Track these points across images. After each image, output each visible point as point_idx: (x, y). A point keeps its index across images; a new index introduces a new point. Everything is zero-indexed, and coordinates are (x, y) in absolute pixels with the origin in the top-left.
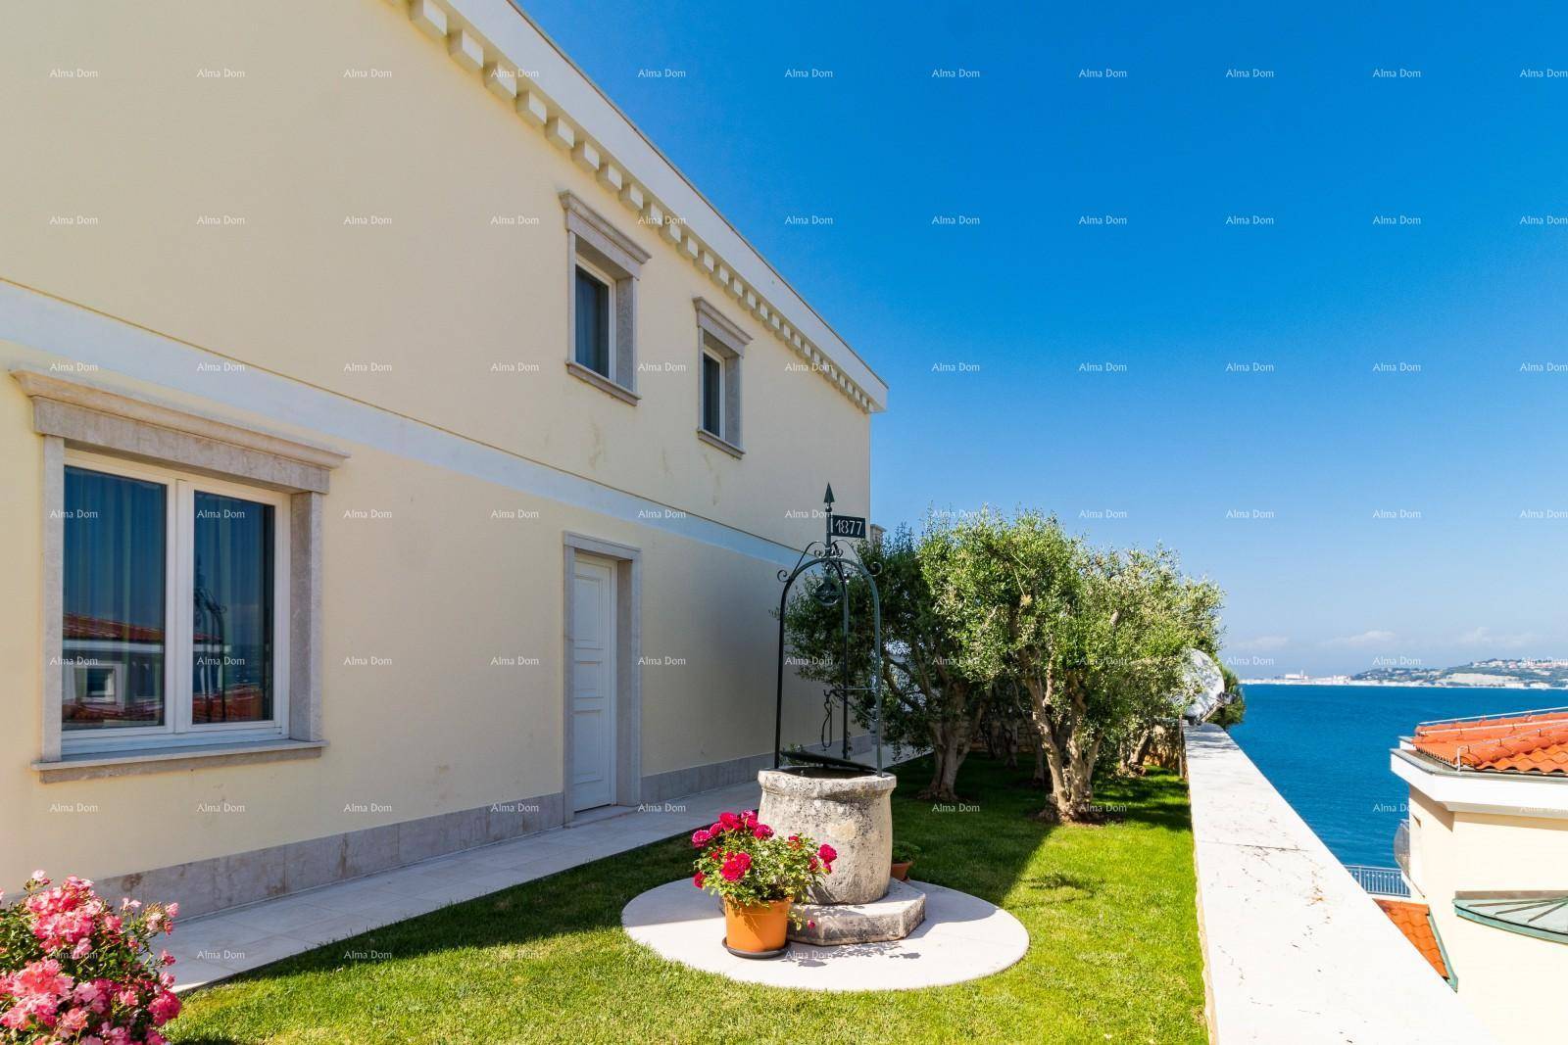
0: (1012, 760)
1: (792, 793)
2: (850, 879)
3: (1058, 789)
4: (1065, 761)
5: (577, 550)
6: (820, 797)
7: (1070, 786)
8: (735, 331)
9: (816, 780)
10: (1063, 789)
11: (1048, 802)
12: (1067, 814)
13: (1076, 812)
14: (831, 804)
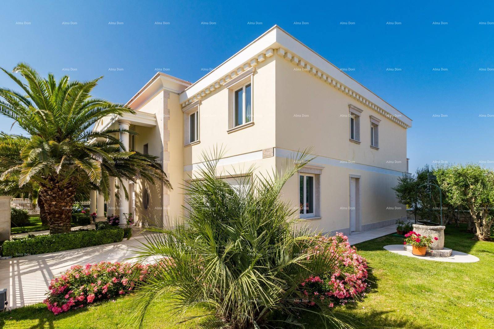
0: (457, 225)
1: (423, 229)
2: (436, 245)
3: (478, 232)
4: (481, 225)
5: (351, 178)
6: (430, 229)
7: (483, 232)
8: (378, 120)
9: (429, 226)
10: (480, 232)
11: (476, 236)
12: (482, 239)
13: (485, 238)
14: (432, 231)
